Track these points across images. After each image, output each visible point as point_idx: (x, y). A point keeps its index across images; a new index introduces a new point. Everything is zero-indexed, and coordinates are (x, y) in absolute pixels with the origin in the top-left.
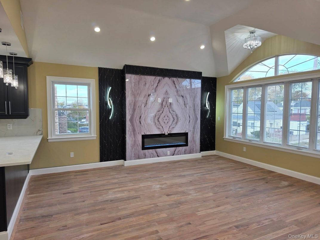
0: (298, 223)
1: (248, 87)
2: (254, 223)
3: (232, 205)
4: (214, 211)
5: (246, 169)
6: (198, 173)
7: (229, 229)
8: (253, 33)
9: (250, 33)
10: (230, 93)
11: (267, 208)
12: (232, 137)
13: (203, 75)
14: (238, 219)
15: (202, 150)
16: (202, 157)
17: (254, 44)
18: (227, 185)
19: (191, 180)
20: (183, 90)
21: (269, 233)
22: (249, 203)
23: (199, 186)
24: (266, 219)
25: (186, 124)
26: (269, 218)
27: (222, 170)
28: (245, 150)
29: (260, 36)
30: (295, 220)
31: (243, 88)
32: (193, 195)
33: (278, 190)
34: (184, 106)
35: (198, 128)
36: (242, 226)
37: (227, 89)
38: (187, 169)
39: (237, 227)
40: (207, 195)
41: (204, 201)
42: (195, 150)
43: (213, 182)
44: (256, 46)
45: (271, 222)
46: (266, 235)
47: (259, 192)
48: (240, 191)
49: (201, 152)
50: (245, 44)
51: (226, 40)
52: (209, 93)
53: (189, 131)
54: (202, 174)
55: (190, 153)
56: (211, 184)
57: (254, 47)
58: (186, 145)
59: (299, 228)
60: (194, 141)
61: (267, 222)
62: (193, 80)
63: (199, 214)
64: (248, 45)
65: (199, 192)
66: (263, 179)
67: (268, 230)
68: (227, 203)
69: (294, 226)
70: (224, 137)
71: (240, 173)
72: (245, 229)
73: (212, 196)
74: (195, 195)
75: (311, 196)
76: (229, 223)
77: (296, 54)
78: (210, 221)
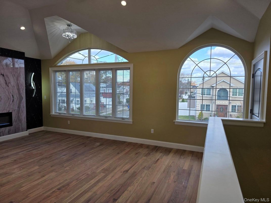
0: (104, 170)
1: (70, 71)
2: (73, 181)
3: (56, 172)
4: (39, 182)
5: (70, 139)
6: (23, 151)
7: (52, 193)
8: (69, 26)
9: (68, 26)
10: (55, 75)
11: (84, 166)
12: (58, 113)
13: (26, 56)
14: (61, 182)
15: (29, 127)
16: (29, 134)
17: (71, 36)
18: (52, 155)
19: (15, 159)
20: (4, 68)
21: (85, 184)
22: (71, 166)
23: (25, 163)
24: (83, 175)
25: (9, 103)
26: (85, 174)
27: (49, 143)
28: (69, 123)
29: (75, 30)
30: (103, 169)
31: (65, 71)
32: (17, 173)
33: (93, 150)
34: (5, 84)
35: (24, 107)
36: (63, 187)
37: (52, 71)
38: (11, 149)
39: (59, 189)
40: (32, 170)
41: (29, 176)
42: (21, 128)
43: (40, 156)
44: (73, 37)
45: (87, 176)
46: (82, 187)
47: (79, 155)
48: (64, 158)
49: (28, 130)
50: (64, 34)
51: (47, 27)
52: (33, 73)
53: (13, 111)
54: (28, 150)
55: (15, 132)
56: (37, 158)
57: (71, 38)
58: (11, 125)
59: (105, 174)
60: (19, 120)
61: (83, 177)
62: (16, 60)
63: (22, 189)
64: (67, 35)
65: (23, 168)
66: (83, 144)
67: (84, 182)
68: (52, 171)
69: (102, 174)
70: (51, 114)
71: (65, 143)
72: (66, 188)
73: (39, 168)
74: (20, 172)
75: (113, 150)
76: (52, 188)
77: (102, 50)
78: (34, 192)
